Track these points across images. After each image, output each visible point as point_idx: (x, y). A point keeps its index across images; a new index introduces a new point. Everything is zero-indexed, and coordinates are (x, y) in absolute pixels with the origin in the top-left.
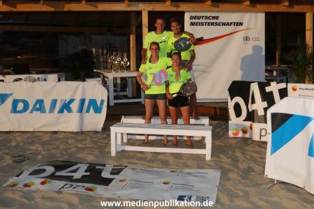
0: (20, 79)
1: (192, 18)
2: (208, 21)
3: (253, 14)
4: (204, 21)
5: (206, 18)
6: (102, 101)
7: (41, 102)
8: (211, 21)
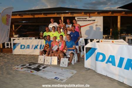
0: (24, 39)
1: (78, 19)
5: (83, 19)
7: (29, 46)
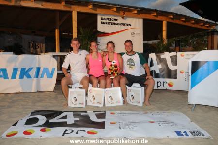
1: (102, 19)
2: (111, 21)
3: (137, 20)
4: (109, 21)
7: (4, 70)
8: (113, 22)
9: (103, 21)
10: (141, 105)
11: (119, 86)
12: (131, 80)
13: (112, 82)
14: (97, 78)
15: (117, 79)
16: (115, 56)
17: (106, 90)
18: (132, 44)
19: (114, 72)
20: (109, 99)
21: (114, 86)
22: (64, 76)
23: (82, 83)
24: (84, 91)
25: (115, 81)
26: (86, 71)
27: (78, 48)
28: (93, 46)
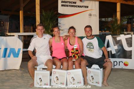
1: (62, 2)
2: (71, 4)
3: (94, 2)
4: (69, 4)
6: (19, 50)
9: (63, 4)
10: (100, 85)
11: (80, 68)
12: (91, 62)
13: (74, 64)
14: (60, 60)
15: (78, 61)
16: (76, 39)
17: (68, 71)
18: (91, 30)
19: (76, 55)
20: (72, 80)
21: (76, 68)
22: (30, 58)
23: (46, 65)
24: (49, 72)
25: (77, 63)
26: (50, 54)
27: (43, 32)
28: (56, 32)
